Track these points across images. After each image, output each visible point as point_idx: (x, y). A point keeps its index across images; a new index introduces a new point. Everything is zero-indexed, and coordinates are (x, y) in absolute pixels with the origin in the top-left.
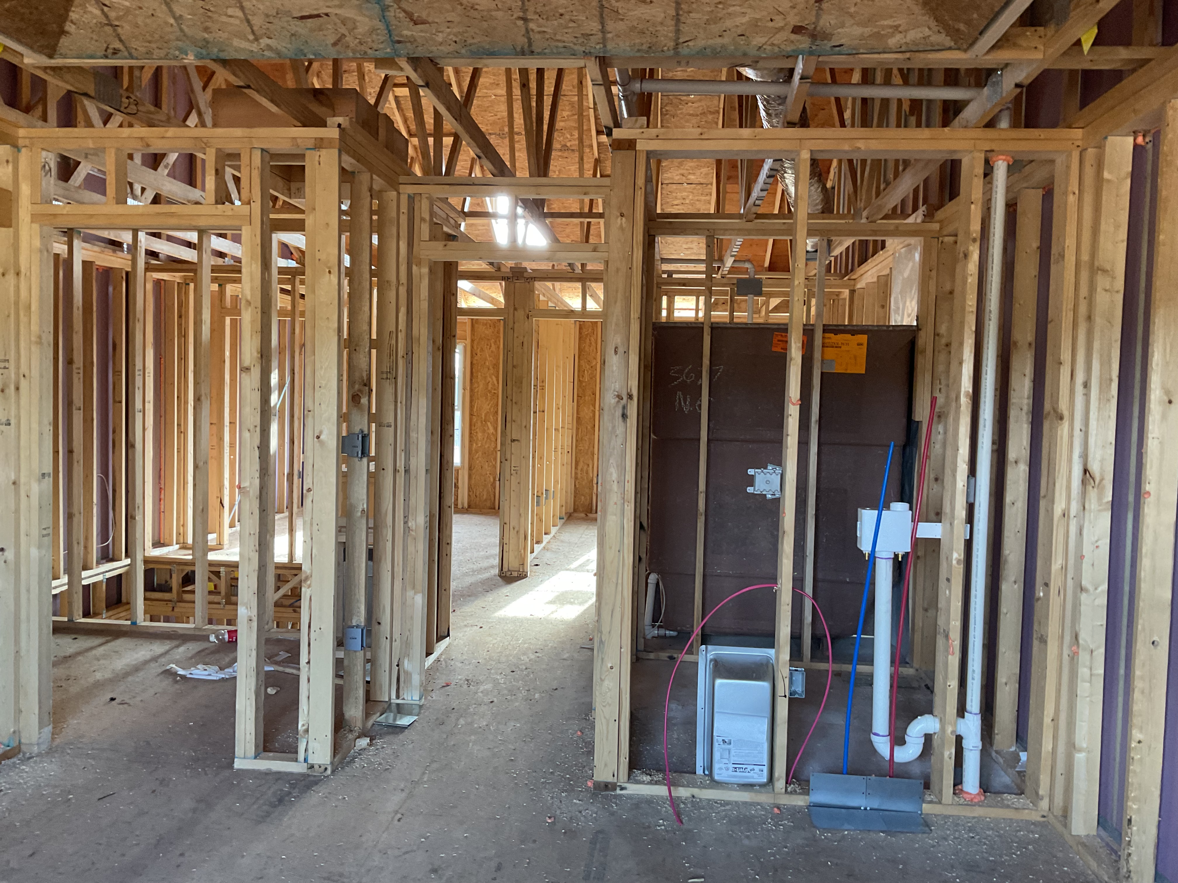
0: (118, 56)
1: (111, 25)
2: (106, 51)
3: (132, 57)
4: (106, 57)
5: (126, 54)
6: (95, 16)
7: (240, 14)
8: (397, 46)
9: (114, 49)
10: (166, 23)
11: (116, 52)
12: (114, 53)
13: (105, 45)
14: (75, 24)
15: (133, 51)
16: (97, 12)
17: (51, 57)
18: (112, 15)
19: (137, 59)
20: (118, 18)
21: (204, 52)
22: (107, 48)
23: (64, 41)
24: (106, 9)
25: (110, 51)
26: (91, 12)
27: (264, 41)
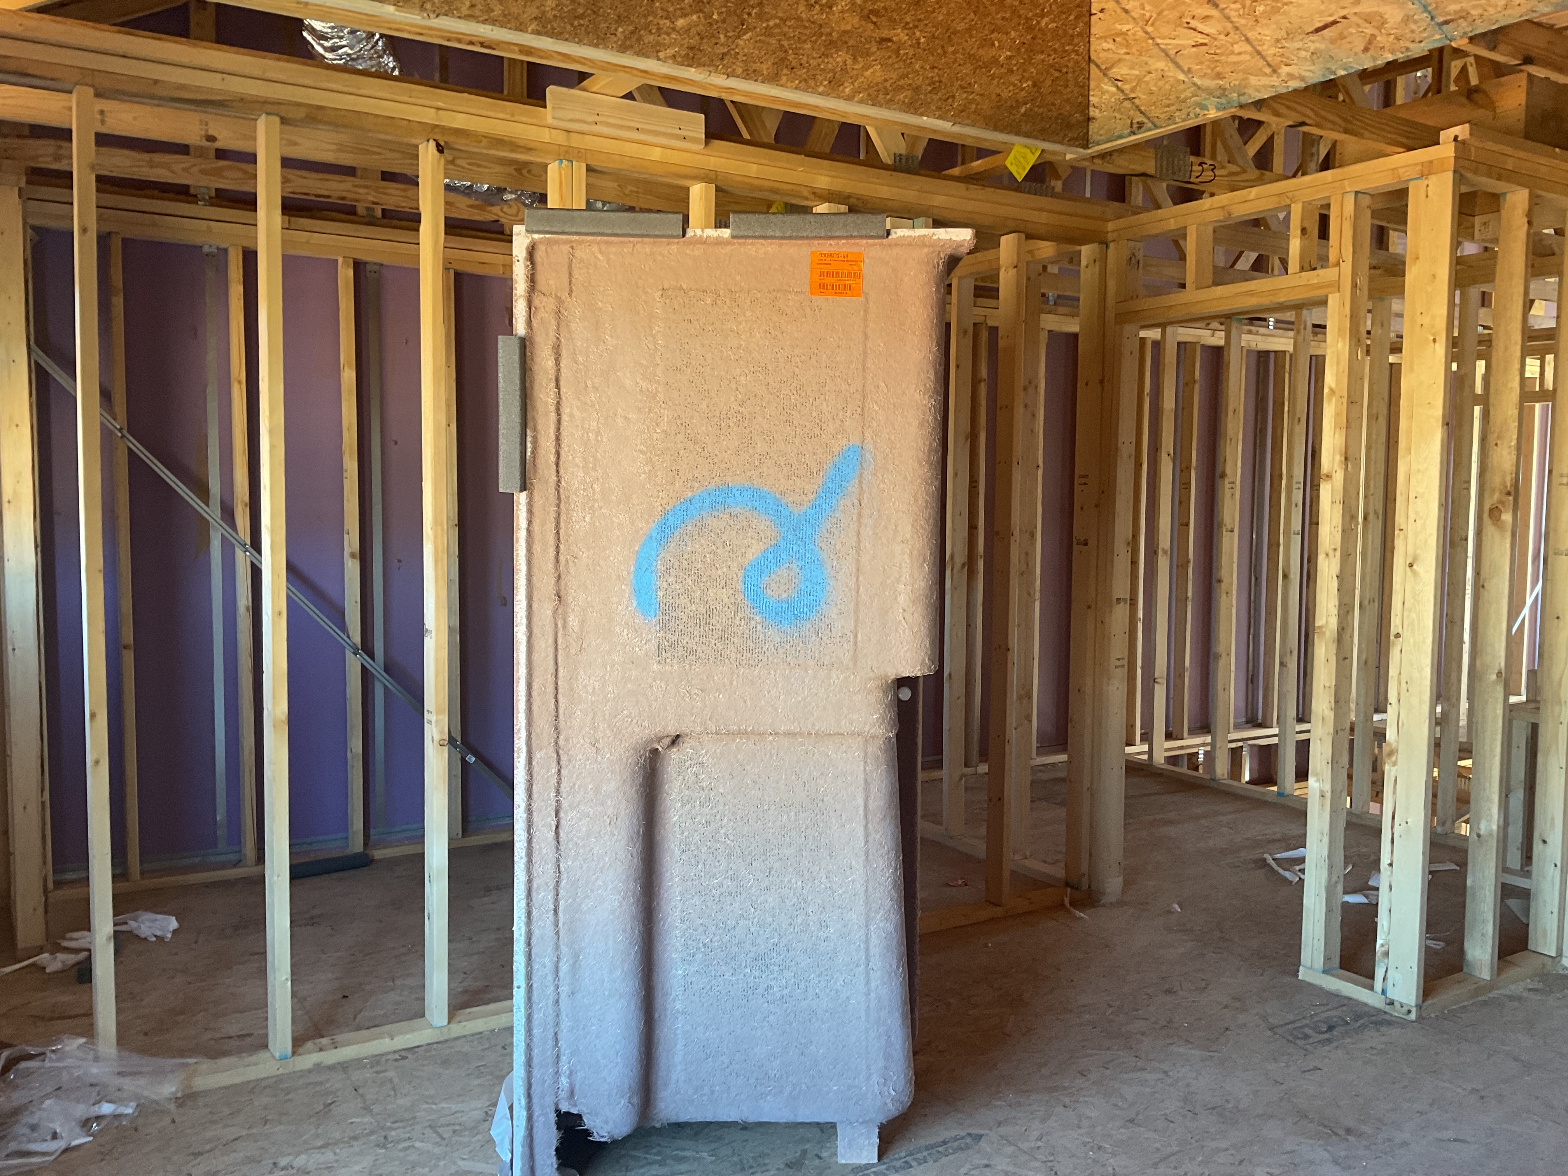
0: (1143, 129)
1: (1129, 99)
2: (1131, 127)
3: (1156, 127)
4: (1134, 134)
5: (1150, 125)
6: (1113, 95)
7: (1249, 48)
8: (1445, 27)
9: (1138, 123)
10: (1178, 81)
11: (1141, 125)
12: (1139, 128)
13: (1129, 121)
14: (1097, 108)
15: (1156, 120)
16: (1114, 89)
17: (1086, 147)
18: (1127, 87)
19: (1161, 127)
20: (1133, 90)
21: (1223, 100)
22: (1132, 123)
23: (1093, 127)
24: (1119, 84)
25: (1135, 126)
26: (1107, 91)
27: (1284, 70)
